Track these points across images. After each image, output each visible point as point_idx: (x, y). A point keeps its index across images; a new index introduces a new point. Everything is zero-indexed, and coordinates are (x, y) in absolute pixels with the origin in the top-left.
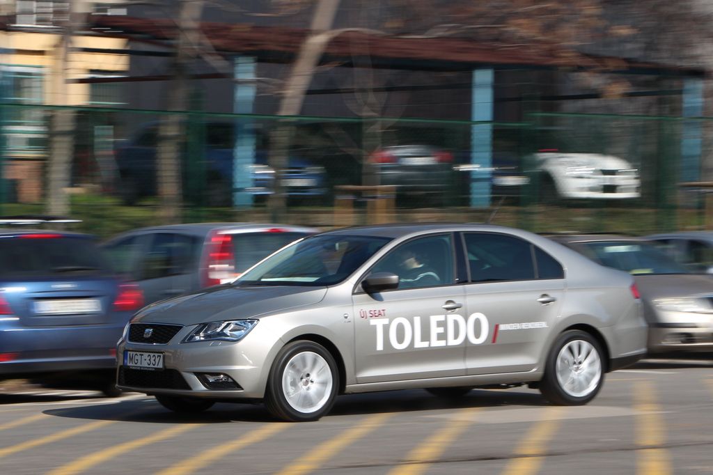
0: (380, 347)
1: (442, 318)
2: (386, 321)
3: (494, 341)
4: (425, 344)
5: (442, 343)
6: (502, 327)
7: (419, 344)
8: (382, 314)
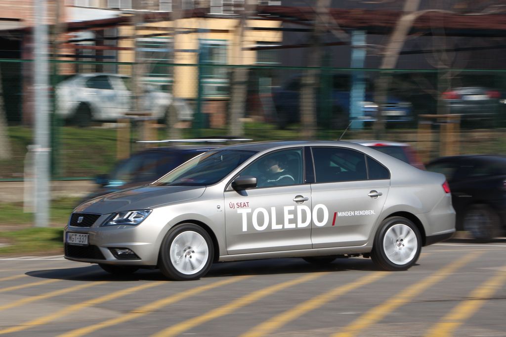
0: (245, 229)
1: (292, 208)
2: (249, 210)
3: (333, 224)
4: (280, 227)
5: (293, 226)
6: (339, 214)
7: (275, 227)
8: (247, 205)
